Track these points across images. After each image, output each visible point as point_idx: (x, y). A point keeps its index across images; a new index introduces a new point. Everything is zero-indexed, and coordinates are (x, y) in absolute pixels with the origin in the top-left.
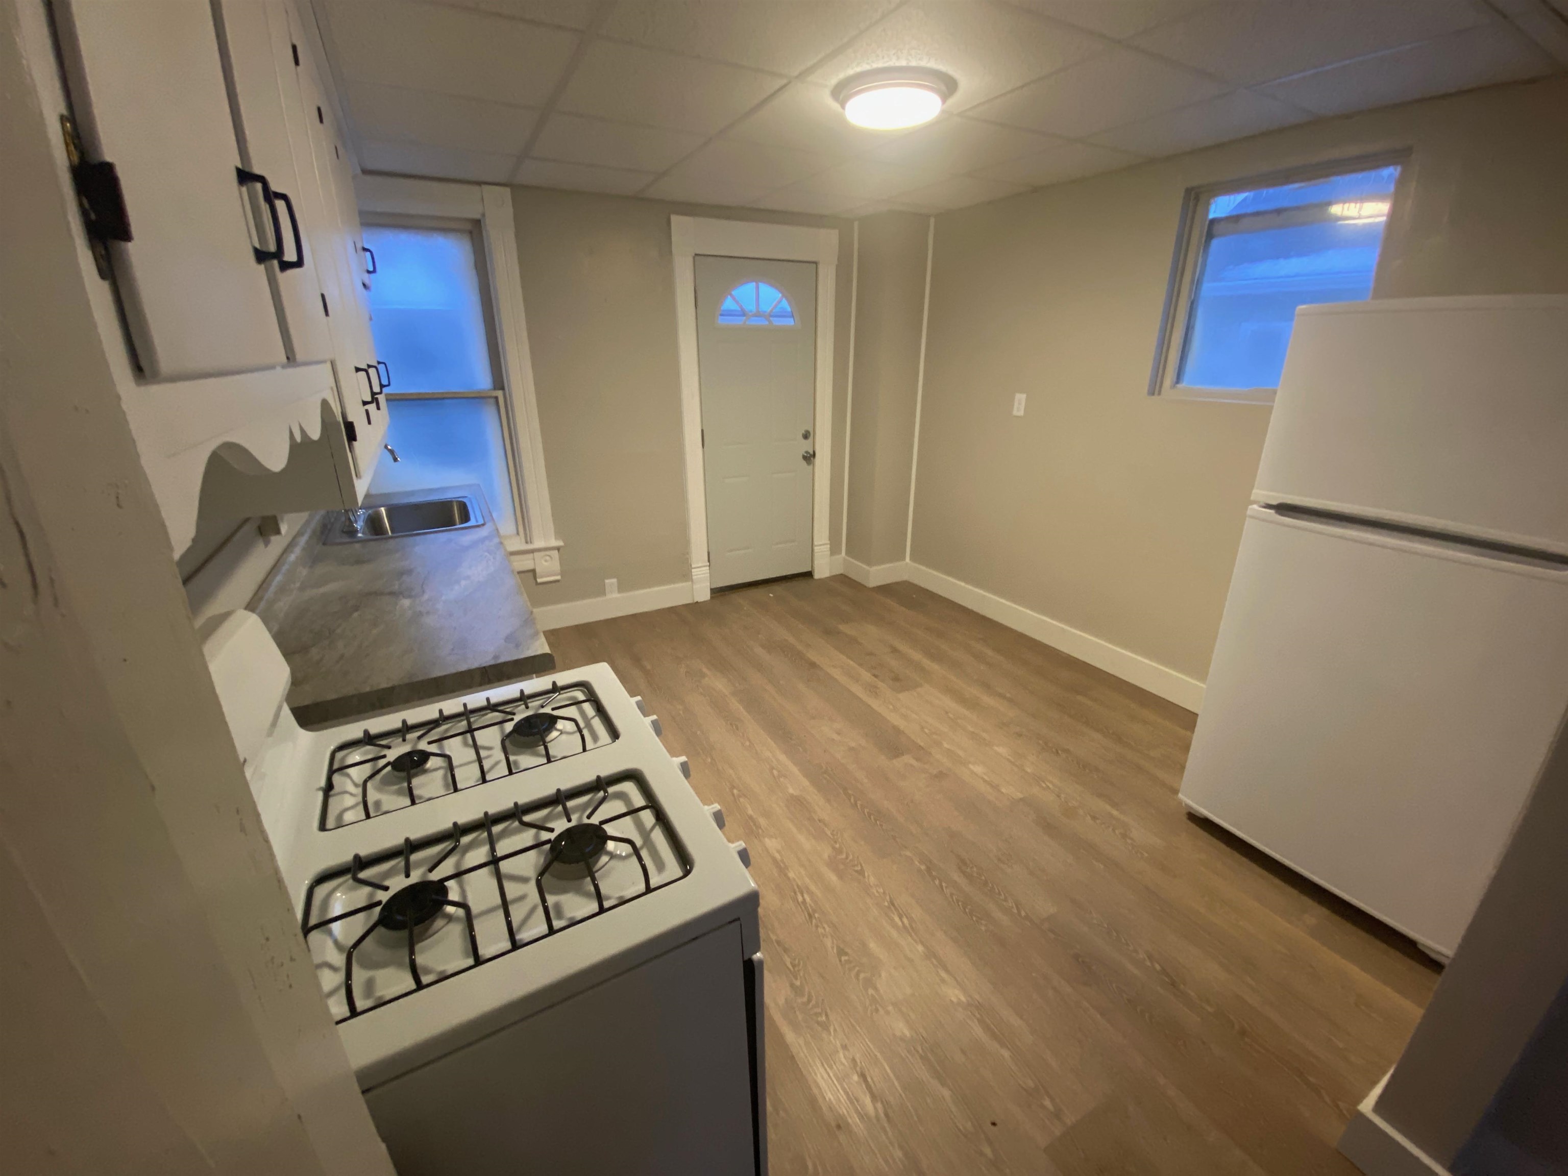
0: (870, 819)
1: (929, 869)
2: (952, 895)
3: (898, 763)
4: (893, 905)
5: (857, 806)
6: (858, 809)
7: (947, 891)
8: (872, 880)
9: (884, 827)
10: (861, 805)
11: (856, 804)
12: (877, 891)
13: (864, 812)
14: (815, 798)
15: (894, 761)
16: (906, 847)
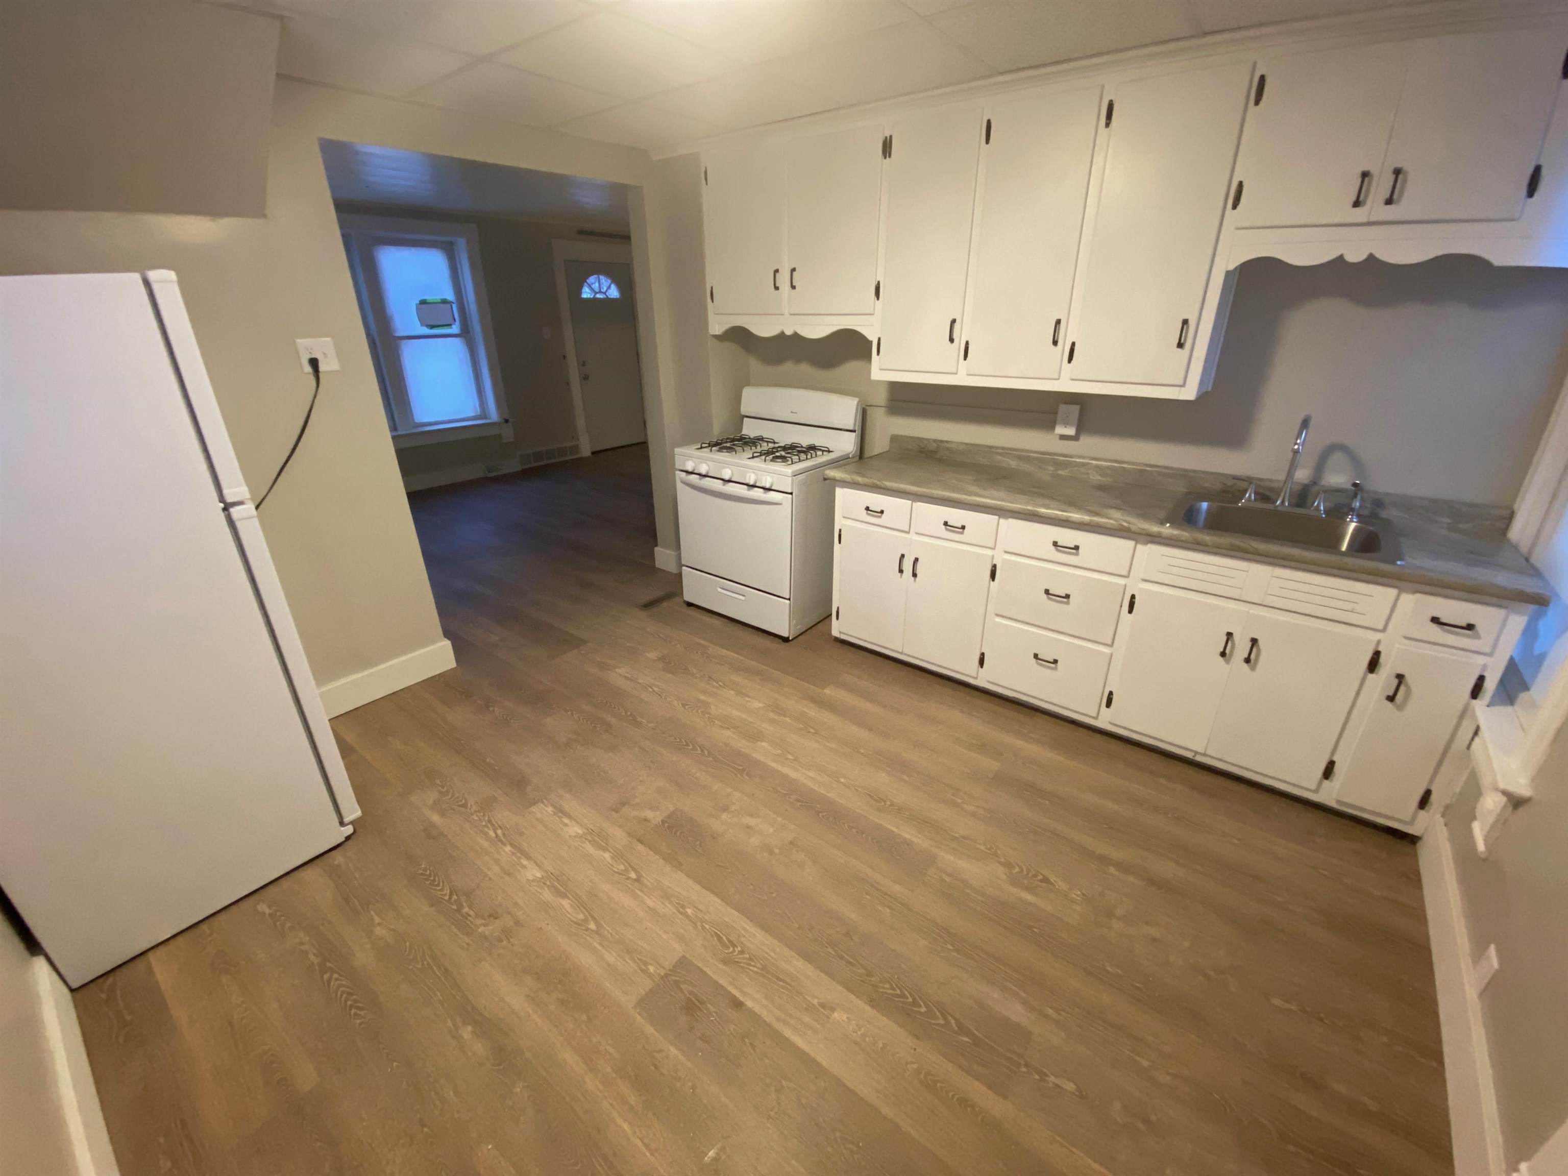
0: (685, 741)
1: (635, 719)
2: (619, 709)
3: (668, 807)
4: (659, 695)
5: (700, 748)
6: (699, 747)
7: (622, 710)
8: (675, 703)
9: (673, 738)
10: (697, 750)
11: (702, 751)
12: (671, 698)
13: (692, 744)
14: (742, 745)
15: (672, 809)
16: (653, 729)
